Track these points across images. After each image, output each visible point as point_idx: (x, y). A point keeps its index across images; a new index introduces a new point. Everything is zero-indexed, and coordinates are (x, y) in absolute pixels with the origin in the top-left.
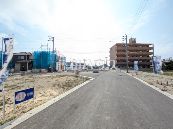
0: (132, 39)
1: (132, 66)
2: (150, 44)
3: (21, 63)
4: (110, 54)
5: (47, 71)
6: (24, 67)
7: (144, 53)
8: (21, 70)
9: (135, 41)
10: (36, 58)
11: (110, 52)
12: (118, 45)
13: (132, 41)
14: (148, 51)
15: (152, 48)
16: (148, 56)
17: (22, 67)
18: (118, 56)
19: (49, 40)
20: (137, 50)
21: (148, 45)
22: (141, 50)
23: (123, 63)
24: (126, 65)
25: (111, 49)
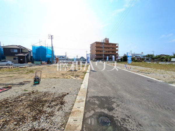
0: (106, 39)
1: (105, 59)
2: (117, 44)
3: (18, 56)
4: (91, 49)
5: (46, 63)
6: (22, 60)
7: (113, 50)
8: (19, 63)
9: (108, 41)
10: (35, 52)
11: (91, 48)
12: (97, 43)
13: (107, 41)
14: (115, 49)
15: (117, 47)
16: (115, 52)
17: (20, 60)
18: (97, 51)
19: (49, 37)
20: (109, 47)
21: (115, 44)
22: (111, 48)
23: (100, 57)
24: (102, 58)
25: (92, 45)
